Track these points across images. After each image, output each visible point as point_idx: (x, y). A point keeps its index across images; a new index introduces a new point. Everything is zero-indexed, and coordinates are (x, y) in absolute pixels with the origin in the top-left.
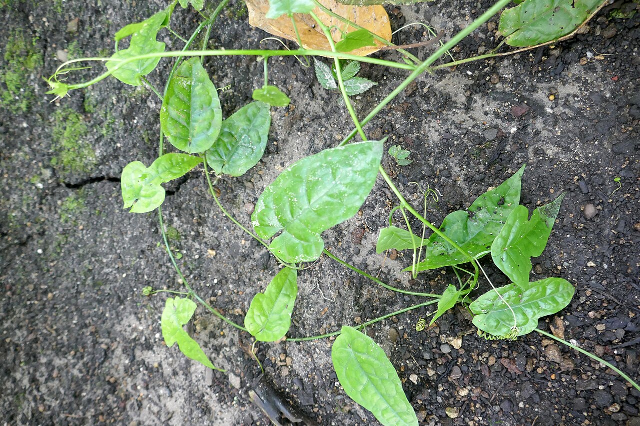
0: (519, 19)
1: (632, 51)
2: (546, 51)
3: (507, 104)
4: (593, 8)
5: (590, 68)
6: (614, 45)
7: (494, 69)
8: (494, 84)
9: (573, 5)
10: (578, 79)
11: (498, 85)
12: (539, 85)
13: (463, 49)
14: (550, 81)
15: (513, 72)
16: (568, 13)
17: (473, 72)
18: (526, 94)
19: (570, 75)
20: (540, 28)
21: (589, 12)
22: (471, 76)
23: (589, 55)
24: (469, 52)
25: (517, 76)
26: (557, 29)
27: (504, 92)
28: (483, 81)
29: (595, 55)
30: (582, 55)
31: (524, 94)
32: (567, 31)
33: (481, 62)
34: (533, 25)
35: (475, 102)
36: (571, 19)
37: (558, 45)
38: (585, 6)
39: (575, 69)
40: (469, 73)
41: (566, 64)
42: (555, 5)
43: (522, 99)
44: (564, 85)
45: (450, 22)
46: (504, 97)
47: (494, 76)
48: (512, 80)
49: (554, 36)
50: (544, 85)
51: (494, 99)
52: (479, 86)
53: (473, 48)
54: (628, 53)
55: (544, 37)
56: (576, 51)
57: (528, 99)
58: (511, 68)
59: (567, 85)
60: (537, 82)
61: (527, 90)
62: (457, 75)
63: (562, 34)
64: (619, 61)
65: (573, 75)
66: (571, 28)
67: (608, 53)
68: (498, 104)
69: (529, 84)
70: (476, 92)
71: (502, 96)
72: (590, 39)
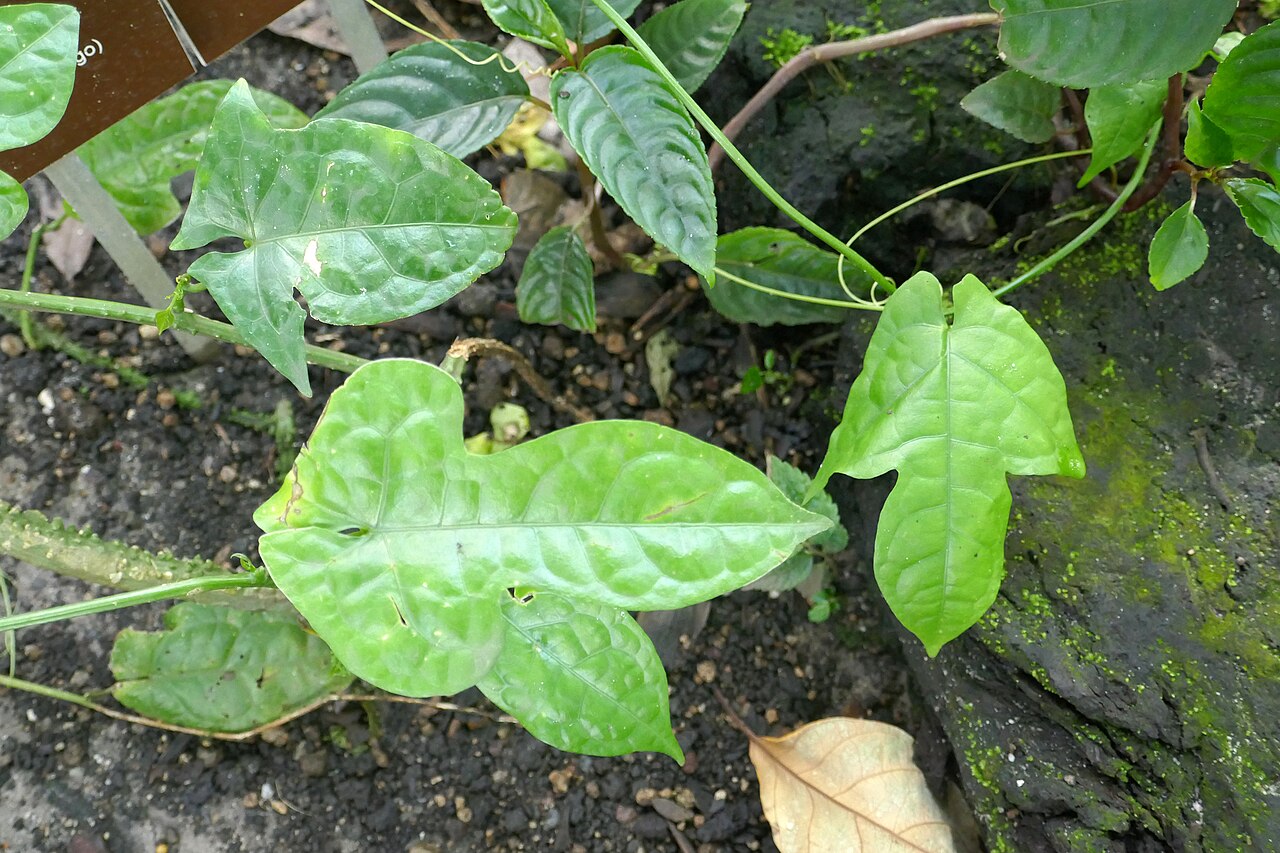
0: (151, 660)
1: (335, 820)
2: (192, 745)
3: (69, 823)
4: (297, 705)
5: (256, 820)
6: (312, 794)
7: (84, 735)
8: (69, 767)
9: (260, 681)
10: (226, 834)
11: (76, 773)
12: (154, 812)
13: (46, 656)
14: (175, 812)
15: (118, 758)
16: (247, 693)
17: (40, 718)
18: (118, 817)
19: (216, 818)
20: (184, 695)
21: (287, 709)
22: (32, 724)
23: (267, 791)
24: (53, 670)
25: (121, 770)
26: (217, 714)
27: (79, 792)
28: (47, 748)
29: (275, 796)
30: (252, 785)
31: (116, 816)
32: (234, 725)
33: (63, 705)
34: (175, 683)
35: (12, 787)
36: (248, 707)
37: (218, 745)
38: (283, 694)
39: (231, 811)
40: (31, 716)
41: (219, 790)
42: (229, 666)
43: (105, 824)
44: (196, 833)
45: (55, 587)
46: (73, 804)
47: (74, 748)
48: (105, 775)
49: (210, 724)
50: (162, 814)
51: (52, 800)
52: (33, 753)
53: (66, 667)
54: (328, 821)
55: (192, 719)
56: (245, 772)
57: (116, 833)
58: (117, 746)
59: (201, 837)
60: (152, 802)
61: (124, 812)
62: (7, 709)
63: (226, 727)
64: (306, 830)
65: (221, 821)
66: (243, 724)
67: (296, 804)
68: (54, 815)
69: (135, 799)
70: (22, 764)
71: (70, 800)
72: (279, 760)
